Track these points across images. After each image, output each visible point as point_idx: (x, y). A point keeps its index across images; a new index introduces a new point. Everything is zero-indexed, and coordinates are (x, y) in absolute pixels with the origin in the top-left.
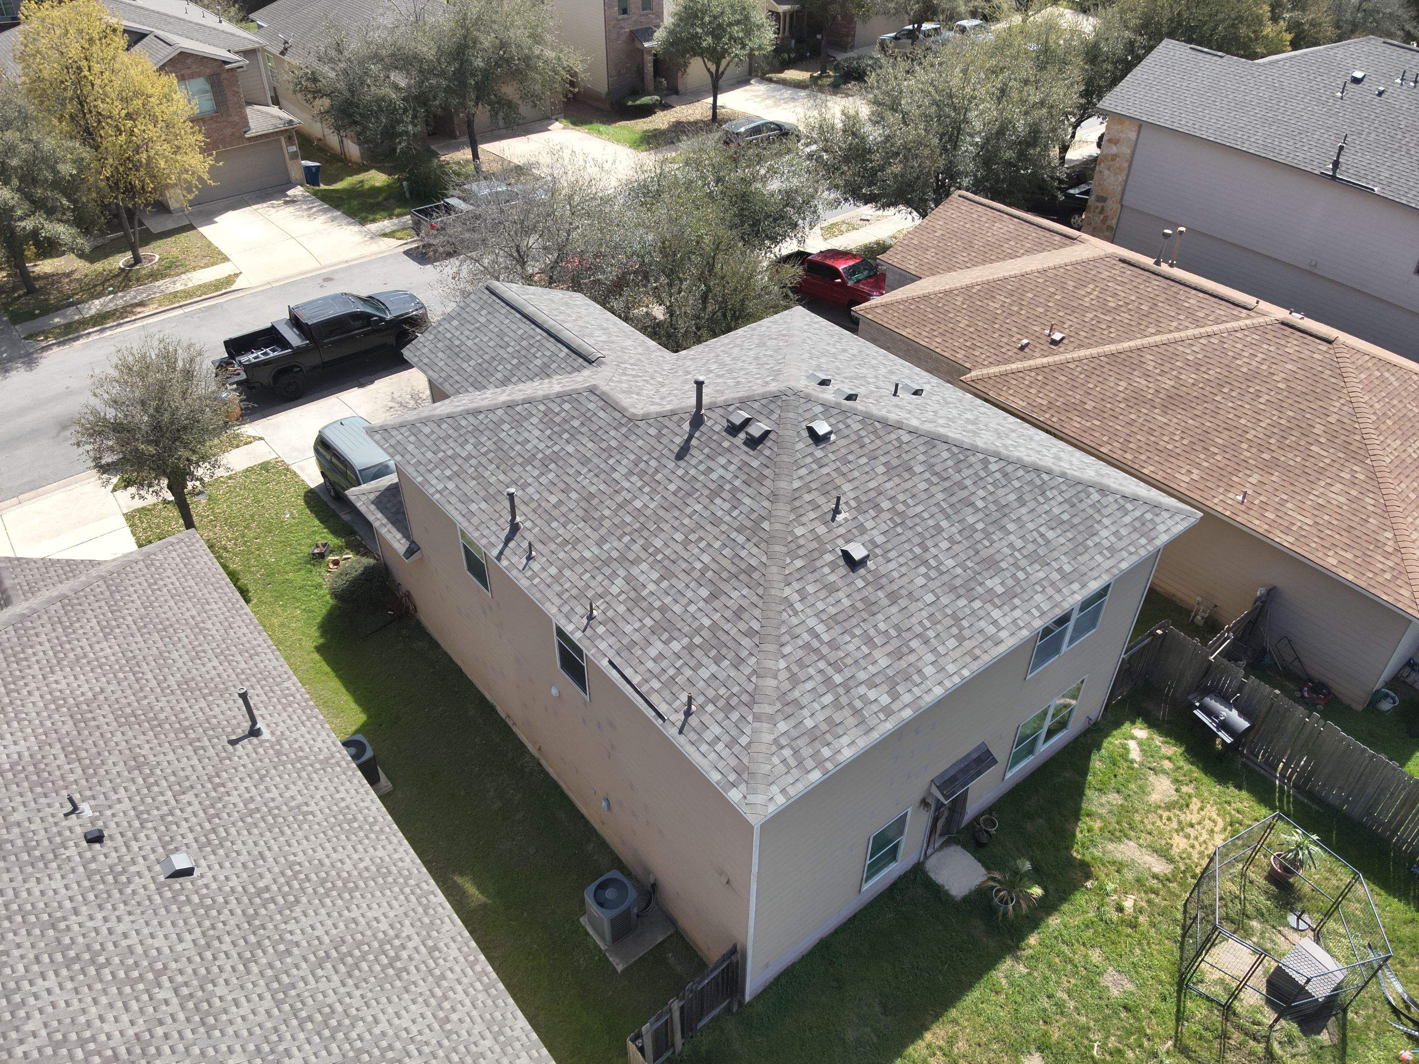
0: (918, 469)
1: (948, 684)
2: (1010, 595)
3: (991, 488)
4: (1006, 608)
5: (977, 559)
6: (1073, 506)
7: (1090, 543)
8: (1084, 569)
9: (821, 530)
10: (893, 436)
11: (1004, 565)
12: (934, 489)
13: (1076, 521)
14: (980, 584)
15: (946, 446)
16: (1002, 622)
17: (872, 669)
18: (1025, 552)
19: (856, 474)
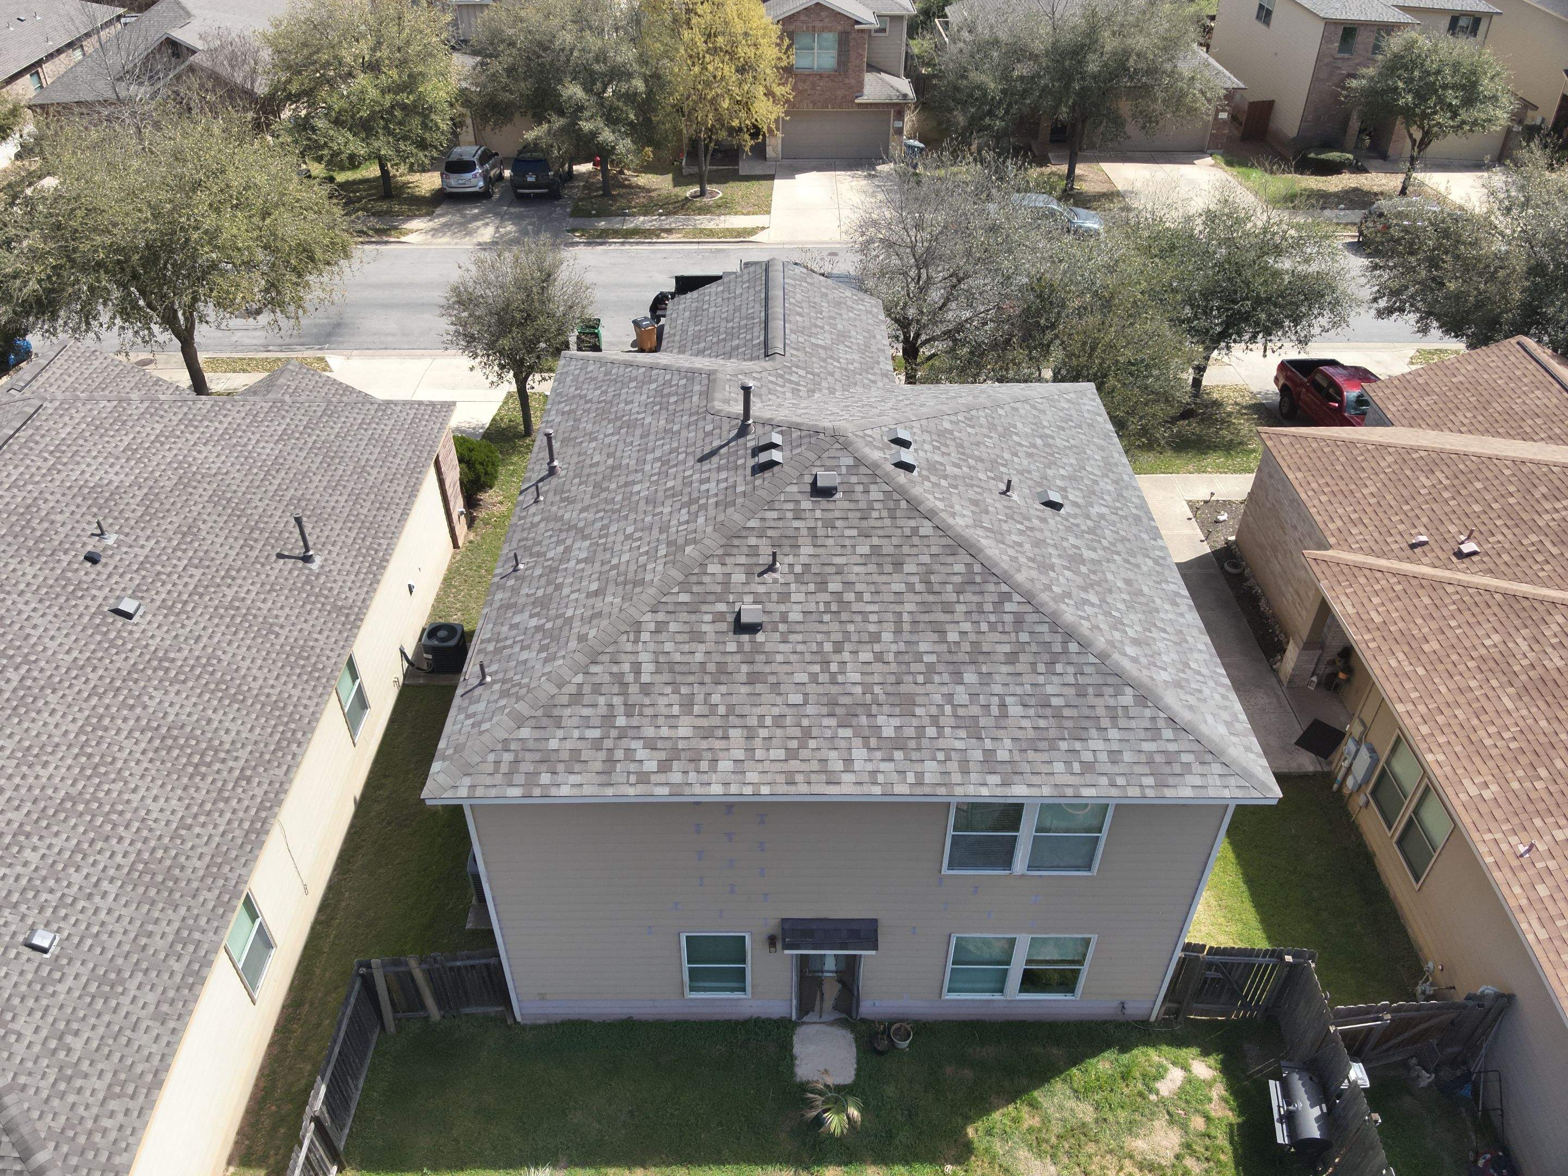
0: (909, 568)
1: (734, 789)
2: (898, 743)
3: (984, 627)
4: (879, 755)
5: (890, 689)
6: (1082, 695)
7: (1064, 745)
8: (1026, 768)
9: (739, 577)
10: (913, 523)
11: (919, 711)
12: (908, 597)
13: (1067, 712)
14: (870, 715)
15: (968, 559)
16: (857, 766)
17: (665, 732)
18: (961, 712)
19: (830, 542)
